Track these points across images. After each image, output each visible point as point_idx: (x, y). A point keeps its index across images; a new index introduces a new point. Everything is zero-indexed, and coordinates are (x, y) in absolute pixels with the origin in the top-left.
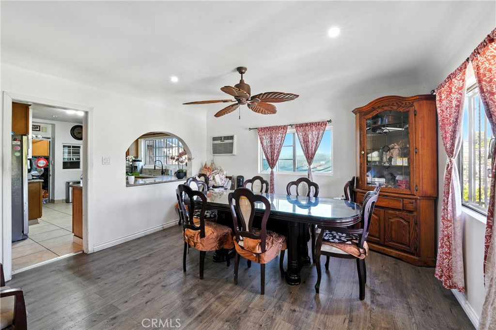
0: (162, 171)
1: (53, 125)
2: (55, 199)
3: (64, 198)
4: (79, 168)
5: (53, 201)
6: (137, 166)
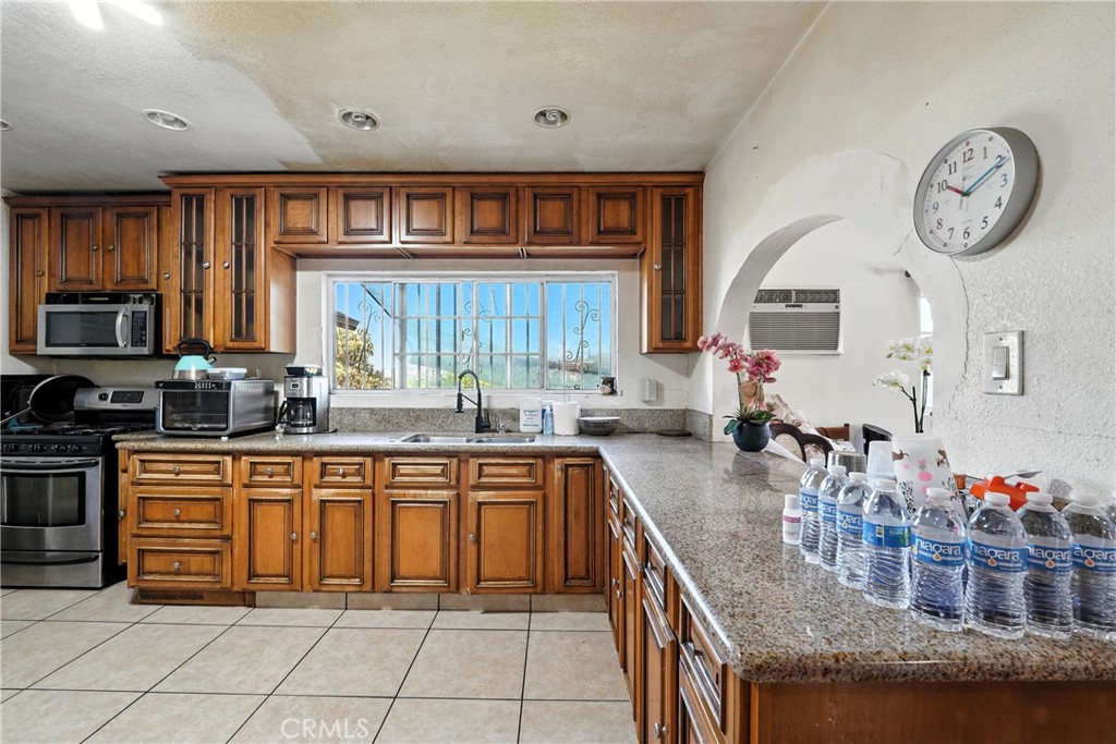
0: (479, 419)
6: (315, 399)
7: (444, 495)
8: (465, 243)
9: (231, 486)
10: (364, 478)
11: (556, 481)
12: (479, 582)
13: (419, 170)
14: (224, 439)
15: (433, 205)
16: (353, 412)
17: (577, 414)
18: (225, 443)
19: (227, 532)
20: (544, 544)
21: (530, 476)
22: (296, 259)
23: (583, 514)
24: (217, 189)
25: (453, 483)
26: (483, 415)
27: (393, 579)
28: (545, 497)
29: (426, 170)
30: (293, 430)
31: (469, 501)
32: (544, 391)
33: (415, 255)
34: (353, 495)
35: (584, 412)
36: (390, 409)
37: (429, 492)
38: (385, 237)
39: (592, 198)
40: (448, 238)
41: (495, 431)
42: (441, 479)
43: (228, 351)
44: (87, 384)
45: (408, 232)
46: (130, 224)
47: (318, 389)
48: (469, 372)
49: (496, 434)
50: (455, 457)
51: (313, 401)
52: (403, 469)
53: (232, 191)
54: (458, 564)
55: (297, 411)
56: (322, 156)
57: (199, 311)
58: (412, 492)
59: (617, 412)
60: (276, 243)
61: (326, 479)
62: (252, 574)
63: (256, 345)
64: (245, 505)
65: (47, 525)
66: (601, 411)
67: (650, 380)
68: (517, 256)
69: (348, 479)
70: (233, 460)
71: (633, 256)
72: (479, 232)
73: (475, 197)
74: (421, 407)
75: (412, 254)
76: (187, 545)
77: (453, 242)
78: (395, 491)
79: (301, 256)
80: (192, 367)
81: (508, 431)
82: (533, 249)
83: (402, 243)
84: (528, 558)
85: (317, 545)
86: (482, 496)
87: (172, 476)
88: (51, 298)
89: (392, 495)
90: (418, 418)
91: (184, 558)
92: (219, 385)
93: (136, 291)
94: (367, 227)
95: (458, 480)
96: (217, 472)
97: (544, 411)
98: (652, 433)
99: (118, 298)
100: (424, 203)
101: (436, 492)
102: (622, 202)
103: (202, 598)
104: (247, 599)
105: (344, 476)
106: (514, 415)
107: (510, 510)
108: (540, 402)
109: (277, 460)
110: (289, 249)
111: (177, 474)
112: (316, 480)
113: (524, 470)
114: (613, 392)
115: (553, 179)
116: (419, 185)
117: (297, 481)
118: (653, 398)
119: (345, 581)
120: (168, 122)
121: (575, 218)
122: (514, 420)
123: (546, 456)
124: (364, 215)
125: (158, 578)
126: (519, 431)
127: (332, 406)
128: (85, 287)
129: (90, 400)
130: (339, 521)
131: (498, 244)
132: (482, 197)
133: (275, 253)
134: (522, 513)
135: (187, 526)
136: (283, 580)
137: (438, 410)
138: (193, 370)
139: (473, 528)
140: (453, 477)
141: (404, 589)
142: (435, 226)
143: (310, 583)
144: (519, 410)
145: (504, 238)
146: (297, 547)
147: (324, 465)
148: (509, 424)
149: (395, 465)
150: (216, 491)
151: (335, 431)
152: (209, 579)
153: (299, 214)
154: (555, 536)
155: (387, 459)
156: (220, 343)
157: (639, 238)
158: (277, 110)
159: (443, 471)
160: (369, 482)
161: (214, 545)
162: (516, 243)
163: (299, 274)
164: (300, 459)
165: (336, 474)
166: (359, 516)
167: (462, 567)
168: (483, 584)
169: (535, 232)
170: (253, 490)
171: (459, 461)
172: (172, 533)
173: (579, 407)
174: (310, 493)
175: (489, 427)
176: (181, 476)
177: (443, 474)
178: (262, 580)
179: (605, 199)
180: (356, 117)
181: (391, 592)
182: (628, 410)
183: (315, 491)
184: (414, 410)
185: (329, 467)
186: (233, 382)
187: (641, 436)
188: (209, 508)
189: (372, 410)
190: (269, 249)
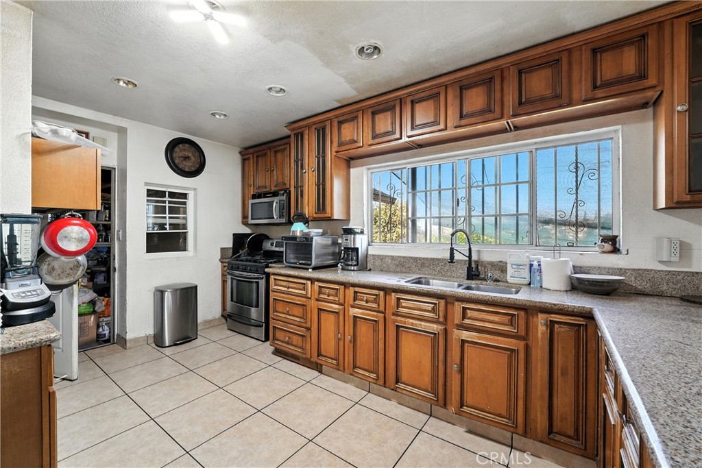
0: (469, 269)
1: (122, 131)
2: (129, 336)
3: (150, 330)
4: (185, 250)
5: (122, 341)
6: (358, 248)
7: (435, 328)
8: (456, 127)
9: (310, 299)
10: (379, 305)
11: (539, 335)
12: (462, 406)
13: (419, 80)
14: (310, 270)
15: (431, 103)
16: (382, 258)
17: (569, 271)
18: (310, 273)
19: (308, 325)
20: (526, 391)
21: (512, 325)
22: (350, 161)
23: (571, 373)
24: (309, 127)
25: (441, 319)
26: (473, 266)
27: (397, 381)
28: (527, 348)
29: (424, 78)
30: (346, 267)
31: (454, 337)
32: (532, 247)
33: (420, 146)
34: (372, 315)
35: (577, 269)
36: (404, 257)
37: (423, 323)
38: (398, 135)
39: (586, 55)
40: (442, 126)
41: (484, 279)
42: (432, 315)
43: (315, 220)
44: (267, 238)
45: (412, 128)
46: (279, 155)
47: (361, 242)
48: (461, 231)
49: (484, 283)
50: (443, 299)
51: (357, 249)
52: (404, 303)
53: (315, 126)
54: (445, 385)
55: (348, 255)
56: (356, 89)
57: (302, 196)
58: (410, 321)
59: (621, 271)
60: (336, 152)
61: (357, 302)
62: (319, 354)
63: (326, 215)
64: (316, 311)
65: (252, 306)
66: (600, 270)
67: (670, 239)
68: (504, 131)
69: (369, 305)
70: (311, 283)
71: (645, 105)
72: (469, 116)
73: (463, 88)
74: (426, 257)
75: (418, 145)
76: (291, 328)
77: (446, 129)
78: (399, 318)
79: (352, 159)
80: (298, 228)
81: (497, 280)
82: (519, 120)
83: (409, 137)
84: (509, 399)
85: (352, 345)
86: (465, 335)
87: (286, 289)
88: (254, 197)
89: (396, 321)
90: (423, 265)
91: (291, 335)
92: (307, 239)
93: (281, 190)
94: (386, 131)
95: (446, 318)
96: (304, 289)
97: (531, 265)
98: (672, 297)
99: (275, 194)
100: (424, 104)
101: (428, 324)
102: (626, 49)
103: (299, 360)
104: (318, 368)
105: (367, 302)
106: (502, 267)
107: (491, 353)
108: (528, 257)
109: (331, 286)
110: (344, 155)
111: (288, 288)
112: (351, 302)
113: (506, 319)
114: (615, 250)
115: (540, 50)
116: (419, 91)
117: (342, 301)
118: (675, 259)
119: (367, 374)
120: (277, 92)
121: (565, 81)
122: (502, 271)
123: (530, 310)
124: (384, 122)
125: (280, 343)
126: (507, 282)
127: (369, 253)
128: (264, 190)
129: (267, 246)
130: (364, 331)
131: (484, 122)
132: (470, 87)
133: (337, 159)
134: (503, 358)
135: (292, 318)
136: (334, 362)
137: (438, 259)
138: (299, 230)
139: (458, 360)
140: (441, 314)
141: (405, 392)
142: (432, 120)
143: (348, 369)
144: (506, 264)
145: (490, 116)
146: (341, 343)
147: (356, 293)
148: (497, 275)
149: (399, 299)
150: (303, 301)
151: (370, 270)
152: (300, 350)
153: (348, 131)
154: (539, 387)
155: (393, 294)
156: (311, 215)
157: (652, 81)
158: (322, 64)
159: (433, 309)
160: (382, 308)
161: (302, 331)
162: (502, 117)
163: (352, 170)
164: (343, 287)
165: (362, 300)
166: (376, 331)
167: (448, 388)
168: (465, 409)
169: (520, 103)
170: (320, 303)
171: (446, 303)
172: (286, 320)
173: (571, 264)
174: (349, 309)
175: (478, 275)
176: (290, 290)
177: (433, 311)
178: (324, 359)
179: (601, 53)
180: (367, 50)
181: (396, 391)
182: (634, 270)
183: (351, 309)
184: (420, 259)
185: (358, 294)
186: (314, 238)
187: (655, 300)
188: (301, 309)
189: (392, 258)
190: (333, 156)
